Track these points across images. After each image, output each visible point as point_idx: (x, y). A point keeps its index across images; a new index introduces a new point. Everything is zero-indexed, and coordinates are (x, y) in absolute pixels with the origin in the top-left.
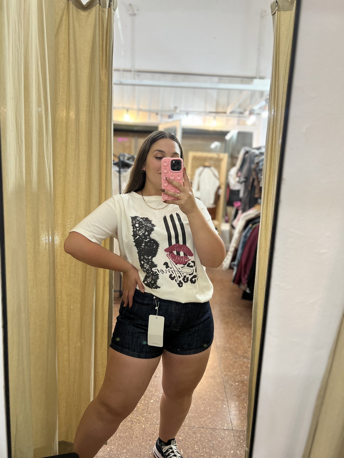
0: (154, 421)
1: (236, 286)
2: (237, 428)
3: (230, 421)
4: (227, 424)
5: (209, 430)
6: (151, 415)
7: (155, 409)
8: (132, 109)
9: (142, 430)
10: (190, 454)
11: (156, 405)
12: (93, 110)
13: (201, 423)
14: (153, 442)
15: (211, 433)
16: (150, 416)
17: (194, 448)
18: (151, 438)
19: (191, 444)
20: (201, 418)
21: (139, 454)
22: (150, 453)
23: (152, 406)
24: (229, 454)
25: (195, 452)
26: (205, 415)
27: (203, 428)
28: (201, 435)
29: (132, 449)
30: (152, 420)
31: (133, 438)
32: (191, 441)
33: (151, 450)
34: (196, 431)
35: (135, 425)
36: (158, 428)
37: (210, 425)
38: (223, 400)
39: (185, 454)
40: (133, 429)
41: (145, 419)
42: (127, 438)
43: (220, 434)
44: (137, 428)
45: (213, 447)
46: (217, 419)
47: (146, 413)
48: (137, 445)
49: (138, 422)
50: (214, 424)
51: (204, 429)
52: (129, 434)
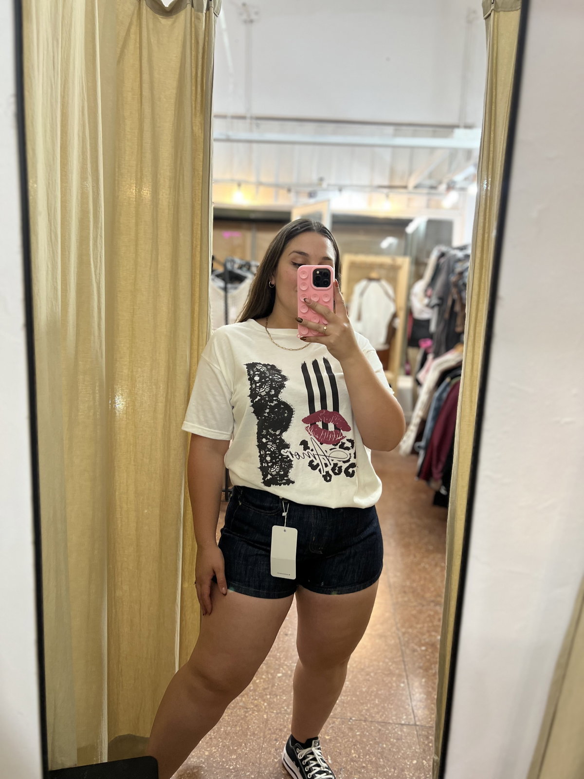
0: (283, 708)
1: (423, 483)
2: (424, 723)
3: (411, 711)
4: (407, 715)
5: (376, 725)
6: (278, 697)
7: (284, 688)
8: (247, 182)
9: (263, 723)
10: (343, 764)
11: (287, 681)
12: (181, 185)
13: (362, 713)
14: (282, 743)
15: (380, 730)
16: (277, 700)
17: (350, 754)
18: (278, 736)
19: (345, 747)
20: (362, 704)
21: (258, 762)
22: (276, 760)
23: (280, 684)
24: (409, 765)
25: (352, 760)
26: (368, 700)
27: (365, 721)
28: (363, 732)
29: (246, 754)
30: (280, 706)
31: (248, 736)
32: (346, 742)
33: (277, 756)
34: (354, 726)
35: (250, 715)
36: (289, 720)
37: (378, 716)
38: (400, 675)
39: (335, 763)
40: (248, 721)
41: (269, 705)
42: (238, 735)
43: (394, 731)
44: (254, 719)
45: (382, 753)
46: (390, 706)
47: (270, 694)
48: (254, 748)
49: (256, 709)
50: (384, 716)
51: (368, 723)
52: (242, 729)
